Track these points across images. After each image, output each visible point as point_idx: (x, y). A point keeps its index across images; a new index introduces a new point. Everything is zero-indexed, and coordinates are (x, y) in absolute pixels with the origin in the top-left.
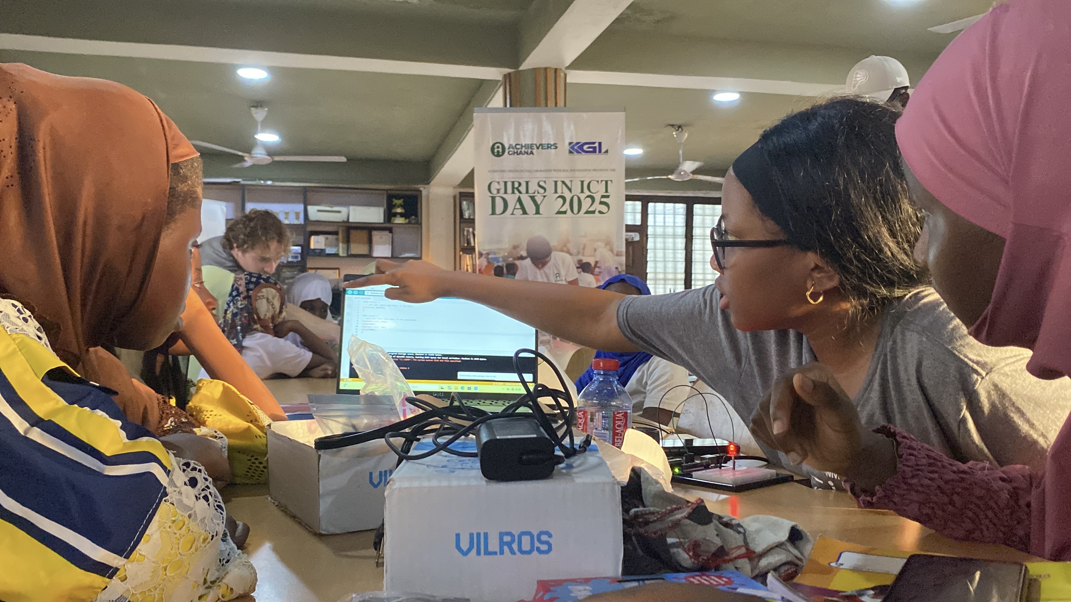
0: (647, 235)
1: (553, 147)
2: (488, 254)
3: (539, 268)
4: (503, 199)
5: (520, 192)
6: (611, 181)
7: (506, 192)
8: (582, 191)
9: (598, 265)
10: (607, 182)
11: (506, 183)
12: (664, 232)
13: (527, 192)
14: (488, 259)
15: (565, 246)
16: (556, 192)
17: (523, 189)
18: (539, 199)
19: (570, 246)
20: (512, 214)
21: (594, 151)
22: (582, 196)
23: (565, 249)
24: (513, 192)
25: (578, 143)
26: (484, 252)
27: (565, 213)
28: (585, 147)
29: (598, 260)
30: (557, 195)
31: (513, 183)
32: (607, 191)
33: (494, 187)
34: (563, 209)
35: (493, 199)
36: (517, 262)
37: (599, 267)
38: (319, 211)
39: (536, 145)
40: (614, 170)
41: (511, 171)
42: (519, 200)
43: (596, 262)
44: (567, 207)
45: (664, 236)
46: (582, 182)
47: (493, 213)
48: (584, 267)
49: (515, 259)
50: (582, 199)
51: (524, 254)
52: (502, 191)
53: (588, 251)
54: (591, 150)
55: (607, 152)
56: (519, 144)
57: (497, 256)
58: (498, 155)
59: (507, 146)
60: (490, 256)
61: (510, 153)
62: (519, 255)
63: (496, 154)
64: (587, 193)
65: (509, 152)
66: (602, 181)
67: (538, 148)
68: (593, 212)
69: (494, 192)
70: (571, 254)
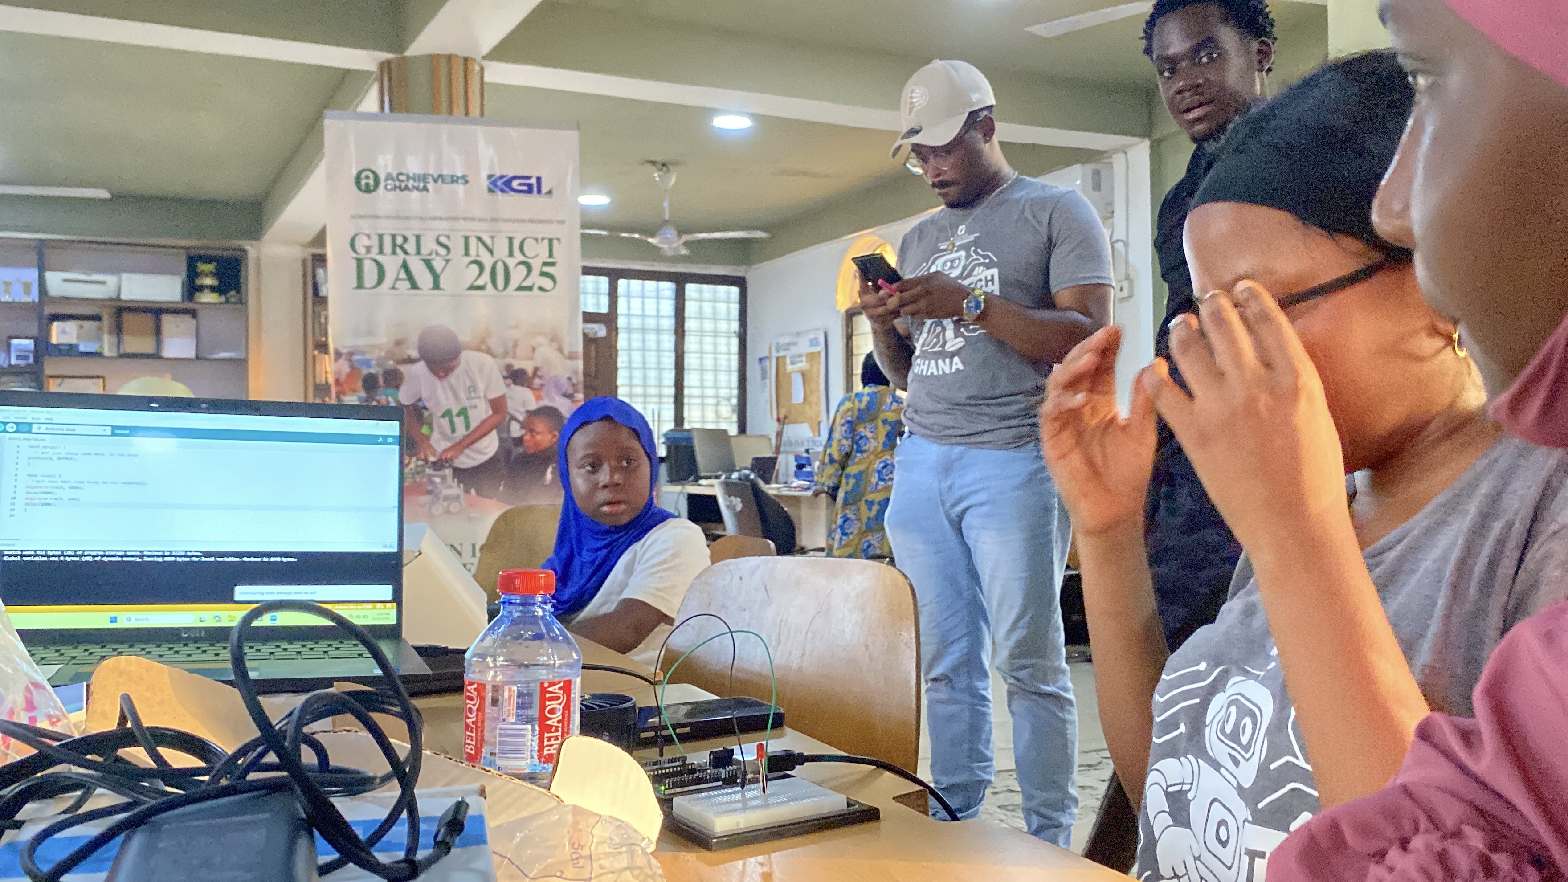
0: (617, 328)
1: (460, 181)
2: (351, 354)
3: (440, 378)
4: (378, 263)
5: (406, 253)
6: (558, 239)
7: (381, 252)
8: (511, 254)
9: (539, 373)
10: (551, 241)
11: (381, 237)
12: (643, 324)
13: (418, 252)
14: (350, 360)
15: (483, 341)
16: (467, 254)
17: (411, 247)
18: (438, 264)
19: (493, 342)
20: (393, 288)
21: (530, 191)
22: (511, 262)
23: (483, 347)
24: (394, 253)
25: (502, 177)
26: (345, 351)
27: (481, 288)
28: (515, 184)
29: (538, 364)
30: (469, 259)
31: (394, 237)
32: (551, 256)
33: (362, 242)
34: (480, 282)
35: (359, 262)
36: (402, 368)
37: (540, 377)
38: (66, 280)
39: (432, 176)
40: (562, 222)
41: (388, 217)
42: (405, 266)
43: (536, 370)
44: (486, 278)
45: (643, 330)
46: (511, 240)
47: (360, 285)
48: (516, 377)
49: (398, 362)
50: (511, 266)
51: (414, 353)
52: (375, 250)
53: (521, 351)
54: (525, 188)
55: (550, 192)
56: (401, 174)
57: (367, 356)
58: (368, 190)
59: (382, 176)
60: (356, 357)
61: (389, 187)
62: (406, 357)
63: (363, 188)
64: (519, 257)
65: (386, 187)
66: (543, 239)
67: (436, 181)
68: (530, 288)
69: (362, 251)
70: (493, 356)
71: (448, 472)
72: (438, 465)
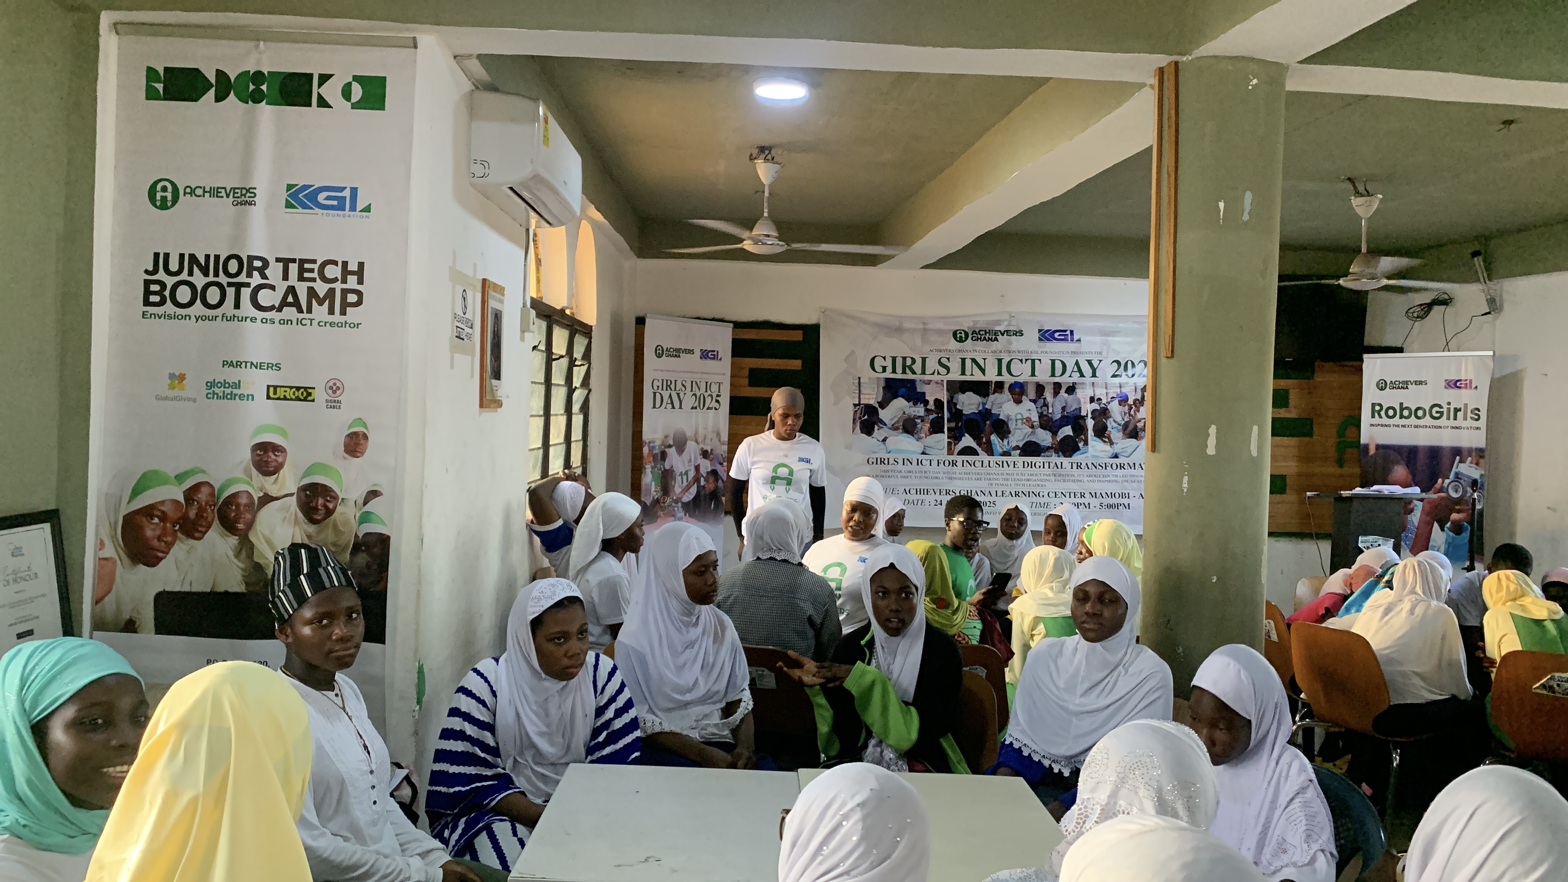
1: (691, 352)
2: (649, 442)
3: (680, 455)
5: (671, 390)
7: (662, 390)
8: (706, 391)
11: (663, 380)
13: (675, 390)
16: (692, 391)
17: (673, 386)
18: (682, 395)
20: (666, 408)
21: (713, 360)
22: (706, 395)
24: (667, 390)
25: (705, 351)
27: (696, 408)
28: (709, 354)
29: (714, 447)
30: (692, 393)
31: (668, 381)
33: (656, 384)
34: (695, 405)
35: (655, 393)
36: (666, 450)
39: (682, 349)
42: (670, 396)
43: (712, 450)
44: (697, 403)
46: (707, 383)
47: (654, 407)
48: (704, 454)
49: (665, 447)
50: (706, 396)
51: (671, 442)
52: (660, 388)
54: (713, 357)
55: (721, 359)
56: (672, 348)
58: (659, 357)
59: (664, 349)
60: (651, 445)
61: (667, 355)
65: (665, 355)
67: (683, 352)
70: (697, 443)
71: (680, 504)
72: (676, 501)
